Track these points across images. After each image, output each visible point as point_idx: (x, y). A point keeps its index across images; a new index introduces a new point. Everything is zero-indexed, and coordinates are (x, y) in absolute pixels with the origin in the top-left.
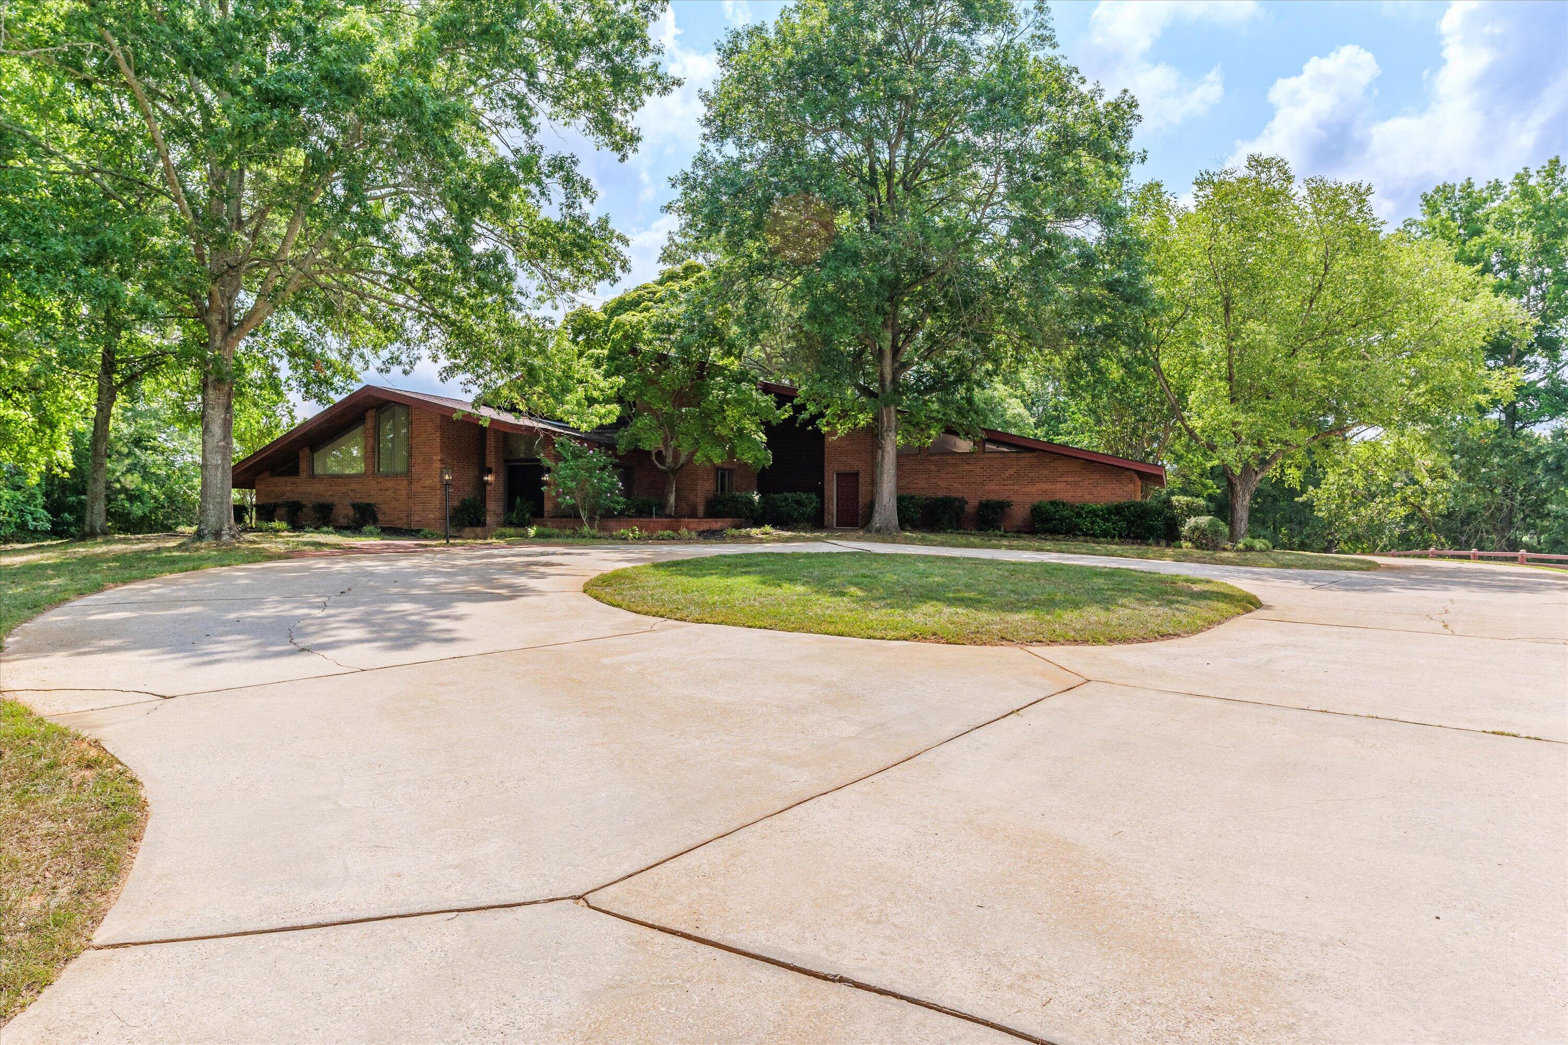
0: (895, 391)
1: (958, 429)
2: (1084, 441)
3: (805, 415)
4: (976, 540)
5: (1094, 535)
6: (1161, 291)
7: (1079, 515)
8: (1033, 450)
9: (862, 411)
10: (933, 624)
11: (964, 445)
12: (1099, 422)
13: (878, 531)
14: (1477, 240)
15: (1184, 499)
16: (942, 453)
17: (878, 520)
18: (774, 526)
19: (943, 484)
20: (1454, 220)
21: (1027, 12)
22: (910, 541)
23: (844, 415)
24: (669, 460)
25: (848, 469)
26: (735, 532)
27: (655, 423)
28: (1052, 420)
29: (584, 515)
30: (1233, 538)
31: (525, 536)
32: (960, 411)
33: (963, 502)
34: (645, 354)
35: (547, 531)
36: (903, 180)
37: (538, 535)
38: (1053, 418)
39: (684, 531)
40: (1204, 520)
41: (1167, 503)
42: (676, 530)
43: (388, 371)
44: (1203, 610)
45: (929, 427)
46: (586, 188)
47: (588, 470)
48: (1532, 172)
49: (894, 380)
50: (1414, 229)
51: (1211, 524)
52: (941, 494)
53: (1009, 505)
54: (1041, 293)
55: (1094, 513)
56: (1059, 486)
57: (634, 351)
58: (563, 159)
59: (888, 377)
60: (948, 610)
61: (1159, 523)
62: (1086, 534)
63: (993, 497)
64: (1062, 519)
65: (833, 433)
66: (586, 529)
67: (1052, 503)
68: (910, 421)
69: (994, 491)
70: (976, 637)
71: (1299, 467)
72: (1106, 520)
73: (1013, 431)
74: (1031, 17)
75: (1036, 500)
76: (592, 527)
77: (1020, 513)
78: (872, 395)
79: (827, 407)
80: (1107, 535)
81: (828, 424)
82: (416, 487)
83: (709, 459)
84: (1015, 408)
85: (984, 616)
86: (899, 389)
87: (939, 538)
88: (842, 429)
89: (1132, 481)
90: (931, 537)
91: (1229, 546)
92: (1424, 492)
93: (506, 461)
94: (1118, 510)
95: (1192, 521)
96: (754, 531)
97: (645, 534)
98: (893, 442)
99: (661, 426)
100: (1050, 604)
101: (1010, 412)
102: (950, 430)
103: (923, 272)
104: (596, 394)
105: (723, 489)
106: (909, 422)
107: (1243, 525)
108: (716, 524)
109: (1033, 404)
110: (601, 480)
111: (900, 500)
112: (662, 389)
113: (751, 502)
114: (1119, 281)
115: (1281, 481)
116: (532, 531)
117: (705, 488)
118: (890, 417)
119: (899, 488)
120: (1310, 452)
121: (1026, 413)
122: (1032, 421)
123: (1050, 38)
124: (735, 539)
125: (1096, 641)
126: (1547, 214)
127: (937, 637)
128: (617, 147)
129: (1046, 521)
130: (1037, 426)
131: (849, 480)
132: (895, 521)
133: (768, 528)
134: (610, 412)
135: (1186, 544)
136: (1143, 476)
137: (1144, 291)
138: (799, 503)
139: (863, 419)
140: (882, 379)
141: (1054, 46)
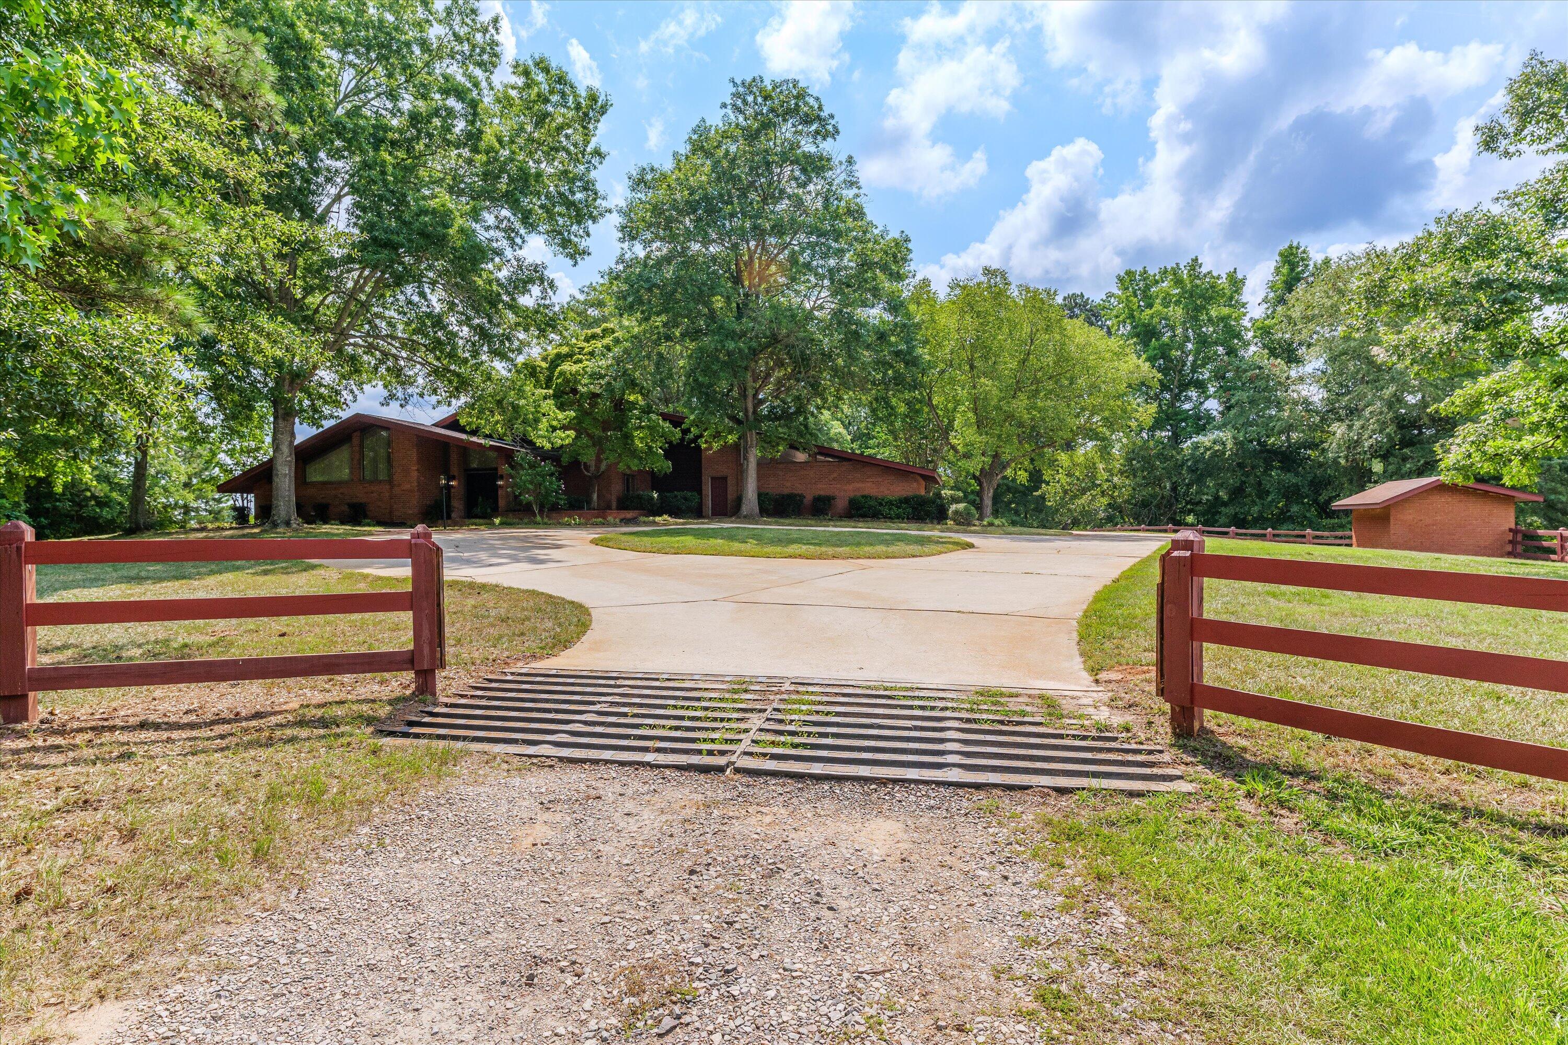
0: (755, 419)
1: (798, 445)
2: (884, 454)
3: (691, 436)
4: (813, 522)
5: (891, 518)
6: (927, 357)
7: (881, 504)
8: (850, 460)
9: (730, 433)
10: (798, 552)
11: (801, 457)
12: (896, 439)
13: (745, 517)
14: (1149, 311)
15: (949, 492)
16: (786, 463)
17: (745, 510)
18: (670, 515)
19: (788, 484)
20: (1136, 296)
21: (841, 163)
22: (766, 523)
23: (717, 435)
24: (593, 468)
25: (719, 475)
26: (646, 519)
27: (590, 443)
28: (862, 437)
29: (536, 509)
30: (981, 518)
31: (494, 524)
32: (800, 434)
33: (802, 497)
34: (582, 395)
35: (509, 520)
36: (759, 273)
37: (501, 524)
38: (864, 435)
39: (610, 519)
40: (961, 506)
41: (938, 495)
42: (605, 518)
43: (388, 404)
44: (939, 548)
45: (778, 444)
46: (552, 285)
47: (543, 476)
48: (1182, 267)
49: (755, 412)
50: (1112, 300)
51: (965, 508)
52: (786, 491)
53: (834, 498)
54: (852, 358)
55: (890, 503)
56: (869, 485)
57: (574, 391)
58: (537, 265)
59: (751, 410)
60: (804, 547)
61: (933, 509)
62: (885, 517)
63: (822, 493)
64: (870, 507)
65: (710, 448)
66: (538, 518)
67: (863, 496)
68: (767, 441)
69: (822, 489)
70: (820, 557)
71: (1026, 471)
72: (899, 507)
73: (836, 446)
74: (843, 167)
75: (852, 495)
76: (542, 518)
77: (841, 504)
78: (739, 422)
79: (705, 430)
80: (899, 518)
81: (706, 442)
82: (397, 491)
83: (629, 467)
84: (837, 428)
85: (824, 549)
86: (759, 419)
87: (787, 521)
88: (716, 446)
89: (916, 481)
90: (782, 520)
91: (977, 523)
92: (1115, 487)
93: (466, 470)
94: (906, 500)
95: (953, 507)
96: (658, 519)
97: (583, 521)
98: (754, 454)
99: (594, 445)
100: (858, 544)
101: (833, 431)
102: (793, 447)
103: (774, 339)
104: (555, 423)
105: (628, 490)
106: (765, 441)
107: (988, 510)
108: (630, 514)
109: (850, 424)
110: (551, 483)
111: (759, 495)
112: (595, 419)
113: (653, 498)
114: (901, 351)
115: (1014, 480)
116: (497, 521)
117: (617, 489)
118: (752, 437)
119: (759, 488)
120: (1032, 460)
121: (844, 432)
122: (849, 438)
123: (857, 183)
124: (646, 524)
125: (880, 558)
126: (1191, 296)
127: (800, 556)
128: (572, 256)
129: (858, 509)
130: (853, 441)
131: (720, 482)
132: (757, 510)
133: (666, 517)
134: (568, 436)
135: (950, 522)
136: (924, 477)
137: (916, 358)
138: (686, 499)
139: (731, 439)
140: (746, 411)
141: (859, 188)
